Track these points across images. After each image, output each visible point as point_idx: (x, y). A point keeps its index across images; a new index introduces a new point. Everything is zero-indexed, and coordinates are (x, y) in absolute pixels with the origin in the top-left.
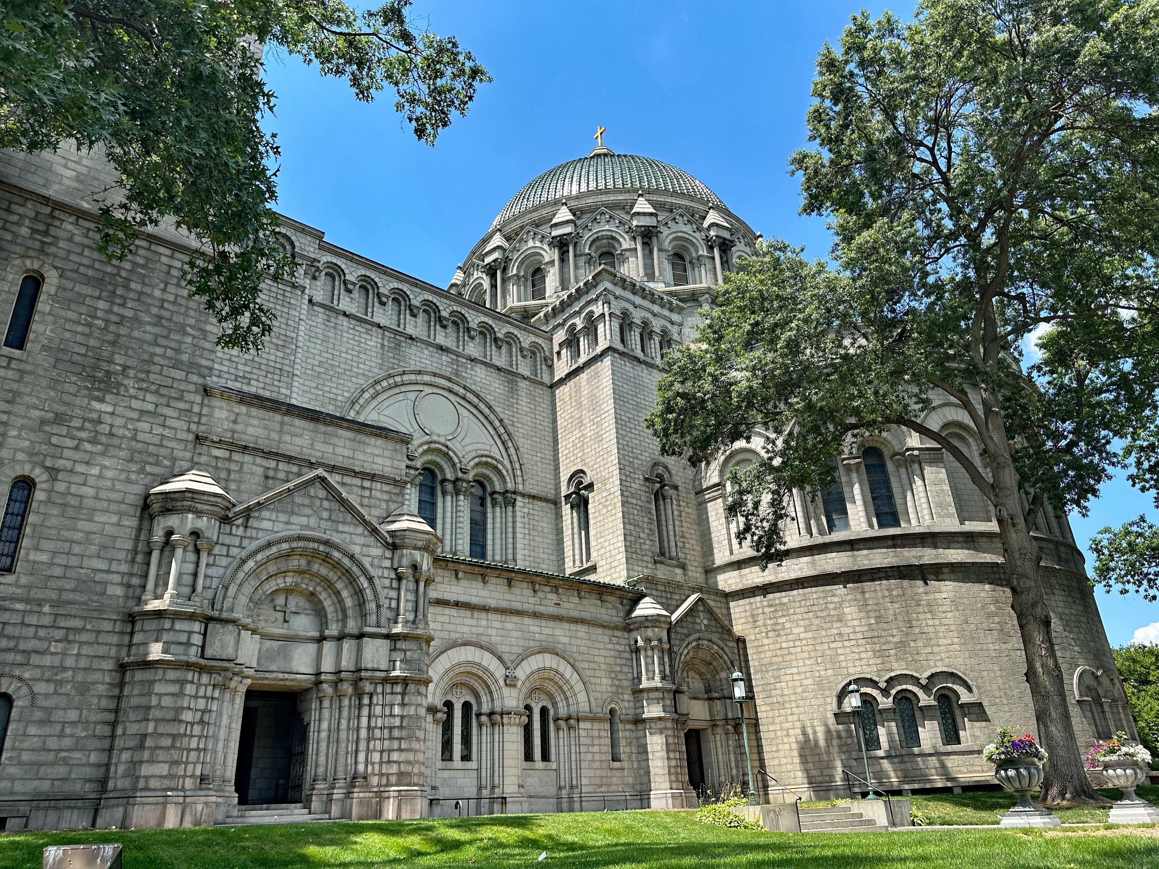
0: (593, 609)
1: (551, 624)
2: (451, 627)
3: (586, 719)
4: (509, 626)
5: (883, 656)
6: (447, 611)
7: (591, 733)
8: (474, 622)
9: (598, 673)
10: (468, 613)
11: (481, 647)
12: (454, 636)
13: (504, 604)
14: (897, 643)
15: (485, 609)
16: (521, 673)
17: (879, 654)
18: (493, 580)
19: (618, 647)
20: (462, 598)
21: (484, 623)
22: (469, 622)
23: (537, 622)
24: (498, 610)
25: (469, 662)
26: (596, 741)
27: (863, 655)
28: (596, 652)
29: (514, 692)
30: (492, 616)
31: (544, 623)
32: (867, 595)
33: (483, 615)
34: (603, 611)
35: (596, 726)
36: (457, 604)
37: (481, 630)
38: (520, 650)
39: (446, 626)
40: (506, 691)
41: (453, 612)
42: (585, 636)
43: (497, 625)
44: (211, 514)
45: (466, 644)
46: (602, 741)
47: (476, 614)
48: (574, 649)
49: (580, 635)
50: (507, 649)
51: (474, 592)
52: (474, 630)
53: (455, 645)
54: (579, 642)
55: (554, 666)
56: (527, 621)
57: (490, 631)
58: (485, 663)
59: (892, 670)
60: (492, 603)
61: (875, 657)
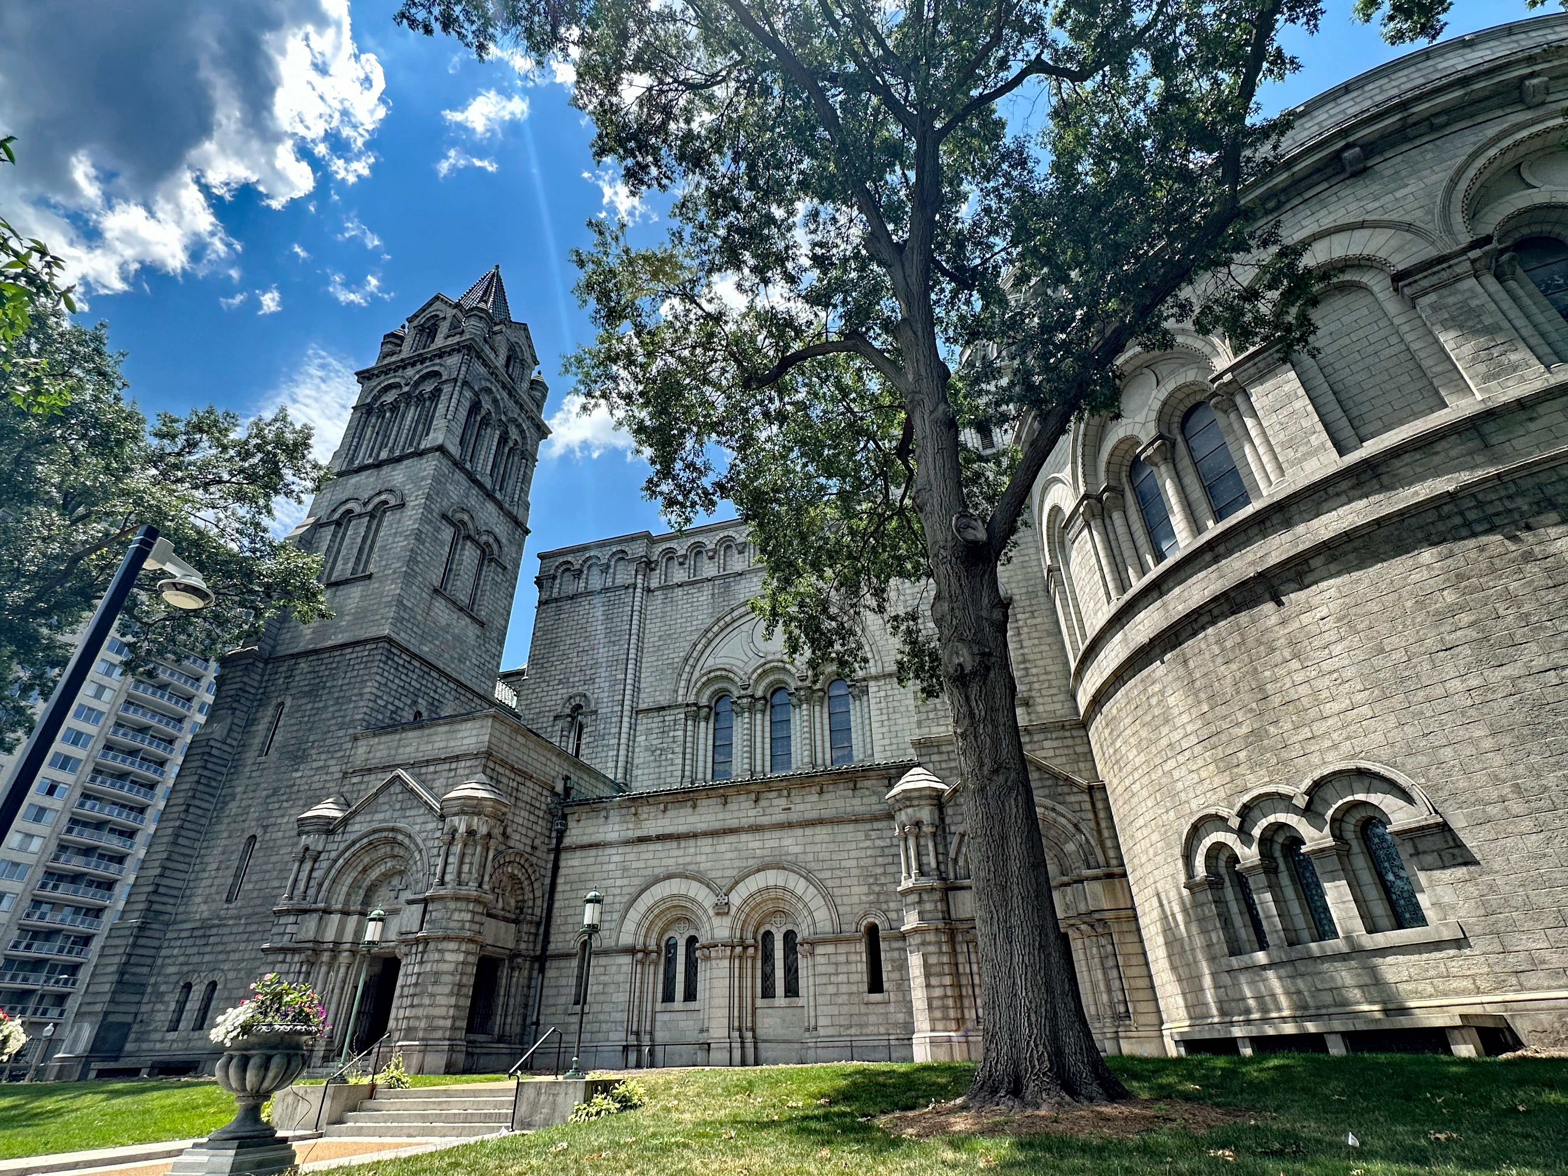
0: (840, 803)
1: (777, 834)
2: (656, 863)
3: (824, 942)
4: (723, 848)
5: (1228, 768)
6: (652, 847)
7: (833, 959)
8: (681, 852)
9: (846, 882)
10: (674, 844)
11: (687, 877)
12: (657, 871)
13: (717, 825)
14: (1247, 736)
15: (695, 836)
16: (736, 899)
17: (1226, 764)
18: (705, 802)
19: (879, 843)
20: (668, 830)
21: (692, 850)
22: (676, 853)
23: (758, 836)
24: (705, 834)
25: (674, 896)
26: (843, 969)
27: (1204, 774)
28: (845, 855)
29: (727, 921)
30: (701, 842)
31: (767, 835)
32: (1191, 664)
33: (692, 842)
34: (857, 801)
35: (843, 948)
36: (661, 838)
37: (688, 859)
38: (735, 873)
39: (650, 863)
40: (717, 921)
41: (658, 846)
42: (827, 838)
43: (708, 849)
44: (318, 831)
45: (669, 877)
46: (853, 968)
47: (683, 843)
48: (810, 857)
49: (818, 839)
50: (719, 874)
51: (682, 820)
52: (681, 861)
53: (657, 880)
54: (817, 848)
55: (781, 883)
56: (744, 837)
57: (698, 858)
58: (691, 894)
59: (1246, 790)
60: (702, 827)
61: (1221, 772)
